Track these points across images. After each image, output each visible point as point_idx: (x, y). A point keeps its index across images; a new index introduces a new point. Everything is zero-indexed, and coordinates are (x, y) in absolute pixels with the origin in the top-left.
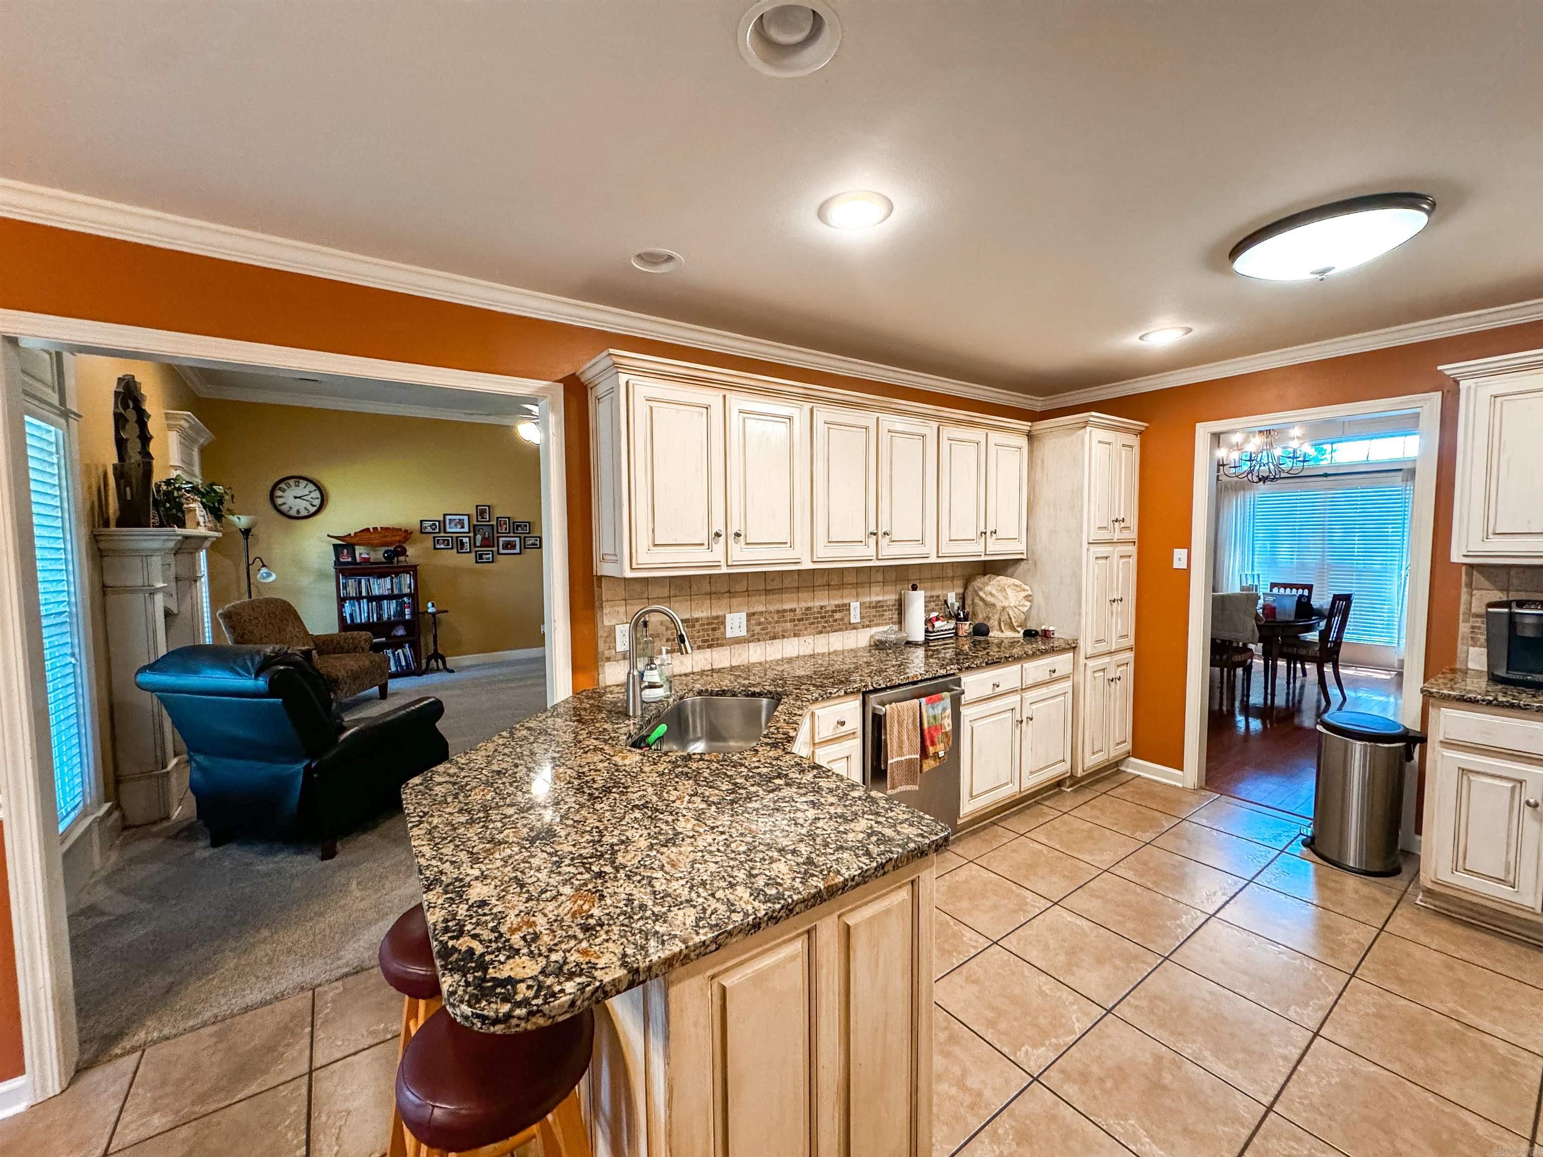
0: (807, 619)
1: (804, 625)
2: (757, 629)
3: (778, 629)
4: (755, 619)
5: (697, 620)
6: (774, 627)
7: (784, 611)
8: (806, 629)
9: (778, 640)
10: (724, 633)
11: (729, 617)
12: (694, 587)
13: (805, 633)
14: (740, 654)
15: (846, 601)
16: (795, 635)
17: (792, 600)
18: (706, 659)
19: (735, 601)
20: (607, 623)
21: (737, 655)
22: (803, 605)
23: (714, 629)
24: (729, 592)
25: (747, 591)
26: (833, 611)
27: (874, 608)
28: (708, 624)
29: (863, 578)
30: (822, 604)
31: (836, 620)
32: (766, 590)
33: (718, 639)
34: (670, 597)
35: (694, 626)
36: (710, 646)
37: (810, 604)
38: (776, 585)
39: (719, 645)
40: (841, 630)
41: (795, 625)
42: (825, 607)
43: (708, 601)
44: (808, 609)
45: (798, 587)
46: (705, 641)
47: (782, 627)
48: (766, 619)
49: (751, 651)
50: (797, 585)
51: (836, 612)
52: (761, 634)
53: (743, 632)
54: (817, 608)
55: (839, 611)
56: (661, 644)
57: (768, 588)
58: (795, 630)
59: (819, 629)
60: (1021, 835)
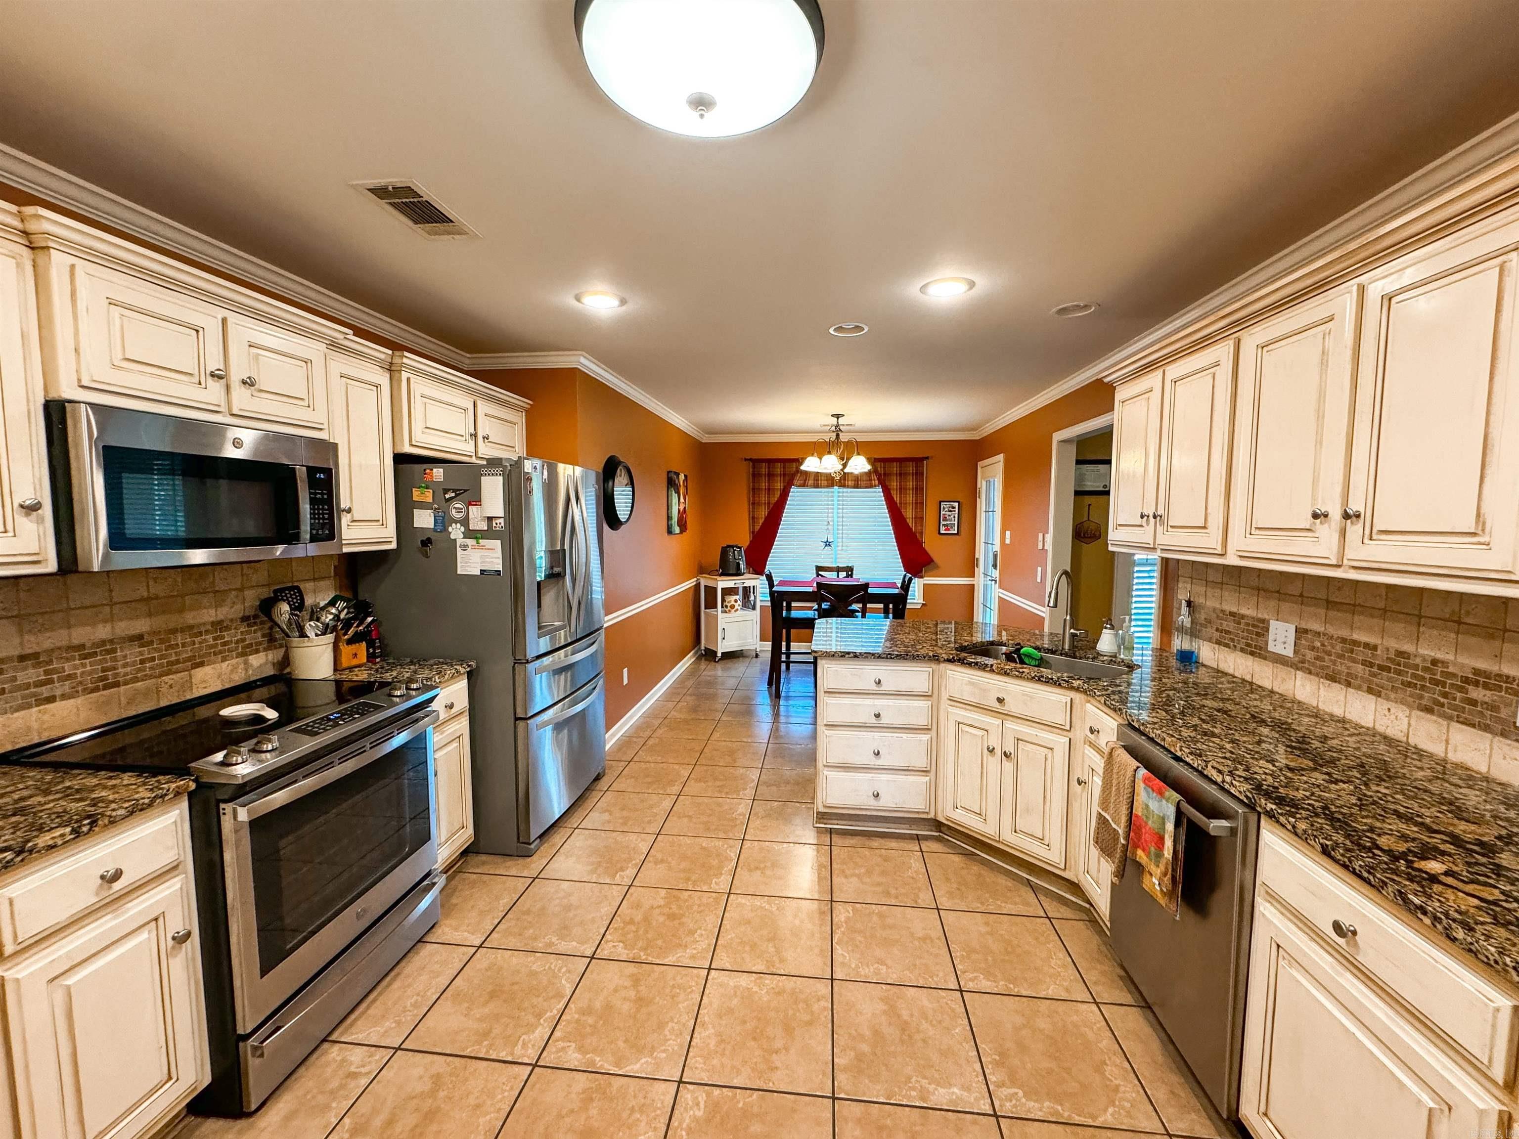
0: (1399, 673)
1: (1389, 679)
2: (1310, 655)
3: (1342, 667)
4: (1306, 639)
5: (1243, 617)
6: (1334, 664)
7: (1355, 643)
8: (1394, 689)
9: (1337, 685)
10: (1267, 643)
11: (1273, 624)
13: (1393, 696)
14: (1284, 680)
15: (1507, 670)
16: (1370, 691)
17: (1370, 630)
18: (1247, 667)
19: (1285, 606)
20: (1179, 596)
21: (1279, 679)
22: (1394, 644)
23: (1258, 634)
24: (1278, 592)
25: (1301, 595)
26: (1466, 680)
28: (1253, 626)
30: (1439, 655)
31: (1473, 702)
32: (1328, 601)
33: (1261, 648)
34: (1224, 587)
35: (1239, 623)
36: (1252, 654)
37: (1408, 647)
39: (1260, 656)
40: (1486, 728)
41: (1375, 675)
42: (1445, 663)
43: (1255, 598)
44: (1400, 653)
45: (1385, 610)
46: (1248, 645)
47: (1348, 668)
48: (1323, 645)
49: (1298, 683)
50: (1382, 605)
51: (1476, 684)
52: (1313, 664)
53: (1288, 651)
54: (1424, 660)
55: (1486, 686)
56: (1211, 631)
57: (1331, 599)
58: (1370, 682)
59: (1424, 702)
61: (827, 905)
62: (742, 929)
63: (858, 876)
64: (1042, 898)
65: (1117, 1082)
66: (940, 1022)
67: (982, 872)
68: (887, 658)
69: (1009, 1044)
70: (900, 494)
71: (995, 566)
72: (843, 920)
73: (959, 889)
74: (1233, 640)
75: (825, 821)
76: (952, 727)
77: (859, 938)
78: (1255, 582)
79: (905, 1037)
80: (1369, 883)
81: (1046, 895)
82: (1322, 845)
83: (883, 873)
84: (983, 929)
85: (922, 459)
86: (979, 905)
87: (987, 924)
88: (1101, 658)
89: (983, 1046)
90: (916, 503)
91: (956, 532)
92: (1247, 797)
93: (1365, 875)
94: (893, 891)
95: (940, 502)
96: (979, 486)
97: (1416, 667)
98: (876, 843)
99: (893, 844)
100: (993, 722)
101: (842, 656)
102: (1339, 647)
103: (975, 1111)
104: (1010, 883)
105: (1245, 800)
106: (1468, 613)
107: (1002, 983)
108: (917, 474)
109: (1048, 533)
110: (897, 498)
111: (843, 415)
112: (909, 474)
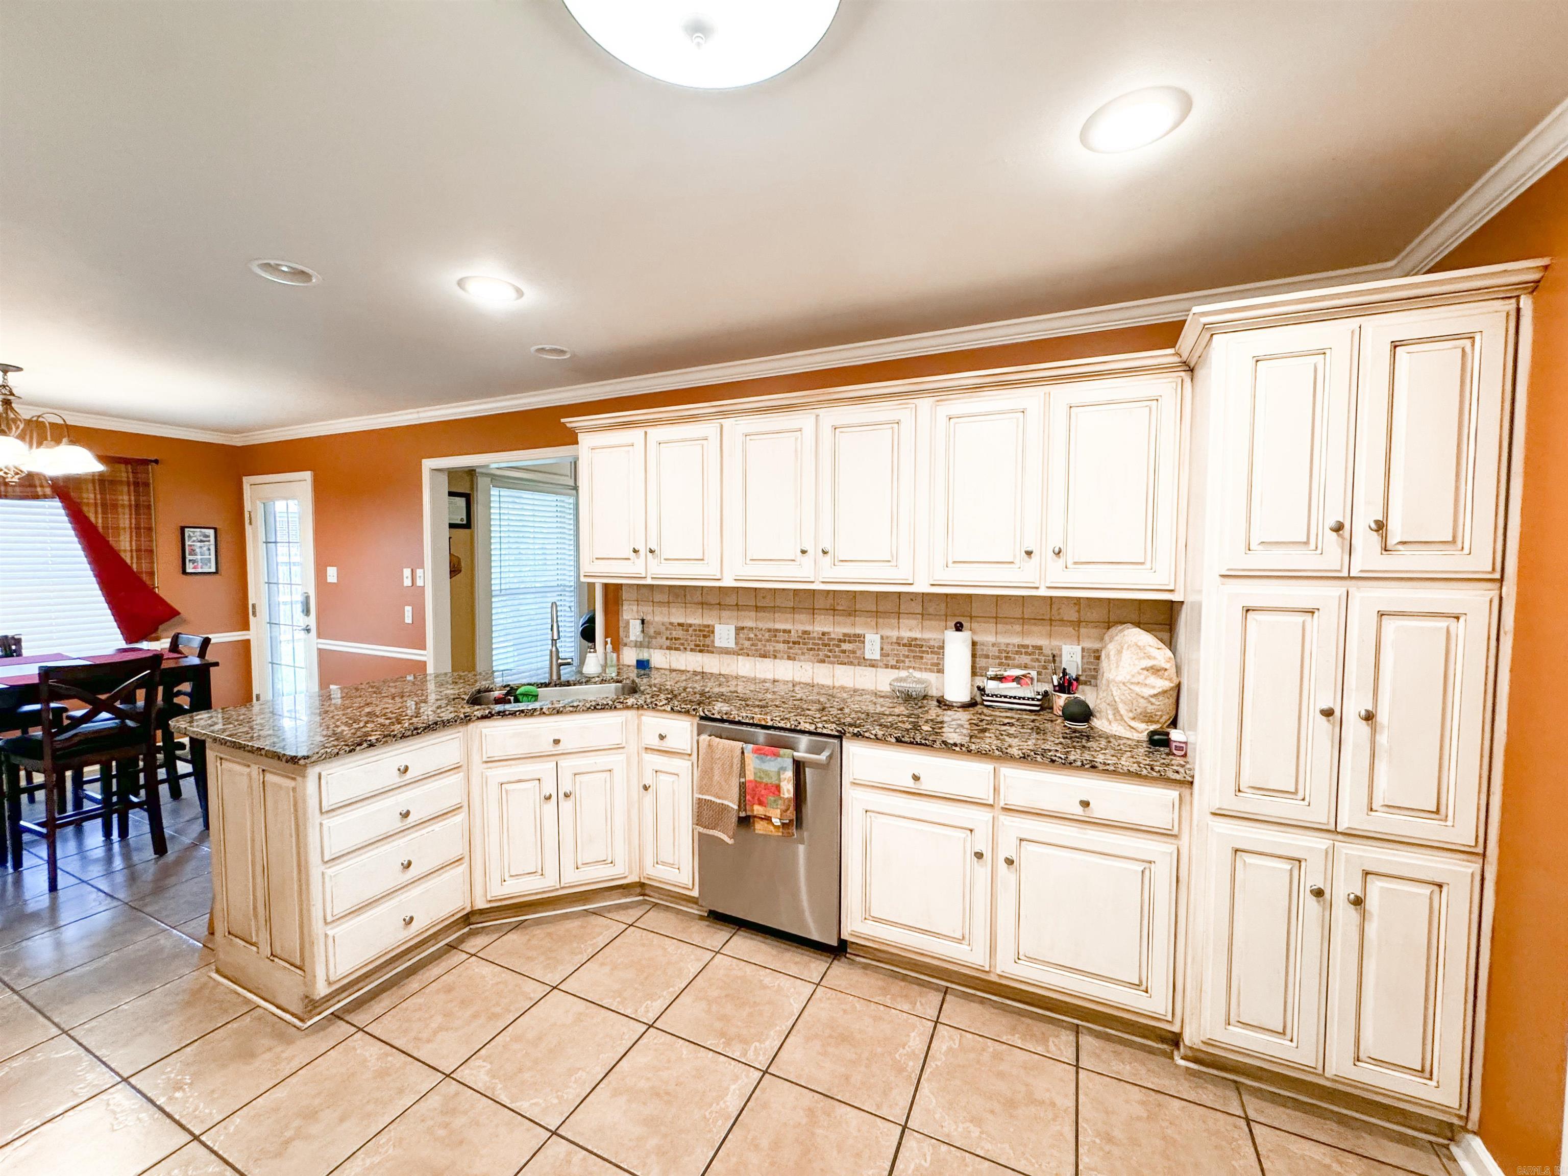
0: (805, 644)
1: (800, 649)
2: (747, 644)
3: (770, 648)
4: (744, 634)
5: (690, 625)
6: (765, 646)
7: (777, 630)
8: (803, 654)
9: (768, 659)
10: (713, 642)
11: (717, 627)
12: (688, 597)
13: (802, 658)
14: (728, 665)
15: (858, 631)
16: (789, 658)
17: (786, 621)
18: (697, 662)
19: (725, 614)
20: (625, 617)
21: (725, 665)
22: (802, 628)
23: (705, 636)
24: (719, 604)
25: (737, 605)
26: (840, 641)
27: (904, 645)
28: (700, 631)
29: (885, 606)
30: (826, 630)
31: (844, 652)
32: (756, 607)
33: (708, 646)
34: (668, 602)
35: (688, 631)
36: (701, 651)
37: (808, 628)
38: (768, 602)
39: (708, 652)
40: (851, 663)
41: (790, 648)
42: (828, 633)
43: (701, 610)
44: (805, 632)
45: (793, 608)
46: (697, 646)
47: (774, 647)
48: (756, 635)
49: (740, 663)
50: (791, 604)
51: (845, 641)
52: (750, 649)
53: (731, 644)
54: (818, 634)
55: (850, 642)
56: (662, 641)
57: (758, 605)
58: (789, 653)
59: (820, 657)
60: (936, 1022)
61: (449, 1084)
63: (441, 1029)
64: (610, 915)
65: (776, 984)
66: (669, 1061)
67: (548, 931)
68: (413, 735)
69: (718, 1025)
70: (104, 512)
71: (307, 612)
72: (487, 1078)
73: (549, 959)
74: (683, 644)
75: (319, 1010)
76: (493, 792)
77: (527, 1076)
78: (698, 597)
79: (666, 1098)
80: (926, 745)
81: (609, 912)
82: (896, 738)
83: (465, 1003)
84: (607, 969)
85: (146, 462)
86: (580, 956)
87: (602, 964)
88: (593, 680)
89: (709, 1042)
90: (138, 528)
91: (213, 570)
92: (838, 731)
93: (923, 742)
94: (498, 1010)
95: (182, 529)
96: (248, 506)
97: (814, 638)
98: (414, 984)
99: (435, 970)
100: (545, 768)
101: (350, 751)
102: (767, 635)
103: (755, 1083)
104: (577, 923)
105: (837, 734)
106: (838, 604)
107: (665, 993)
108: (136, 484)
109: (423, 567)
110: (95, 517)
111: (19, 369)
112: (121, 482)
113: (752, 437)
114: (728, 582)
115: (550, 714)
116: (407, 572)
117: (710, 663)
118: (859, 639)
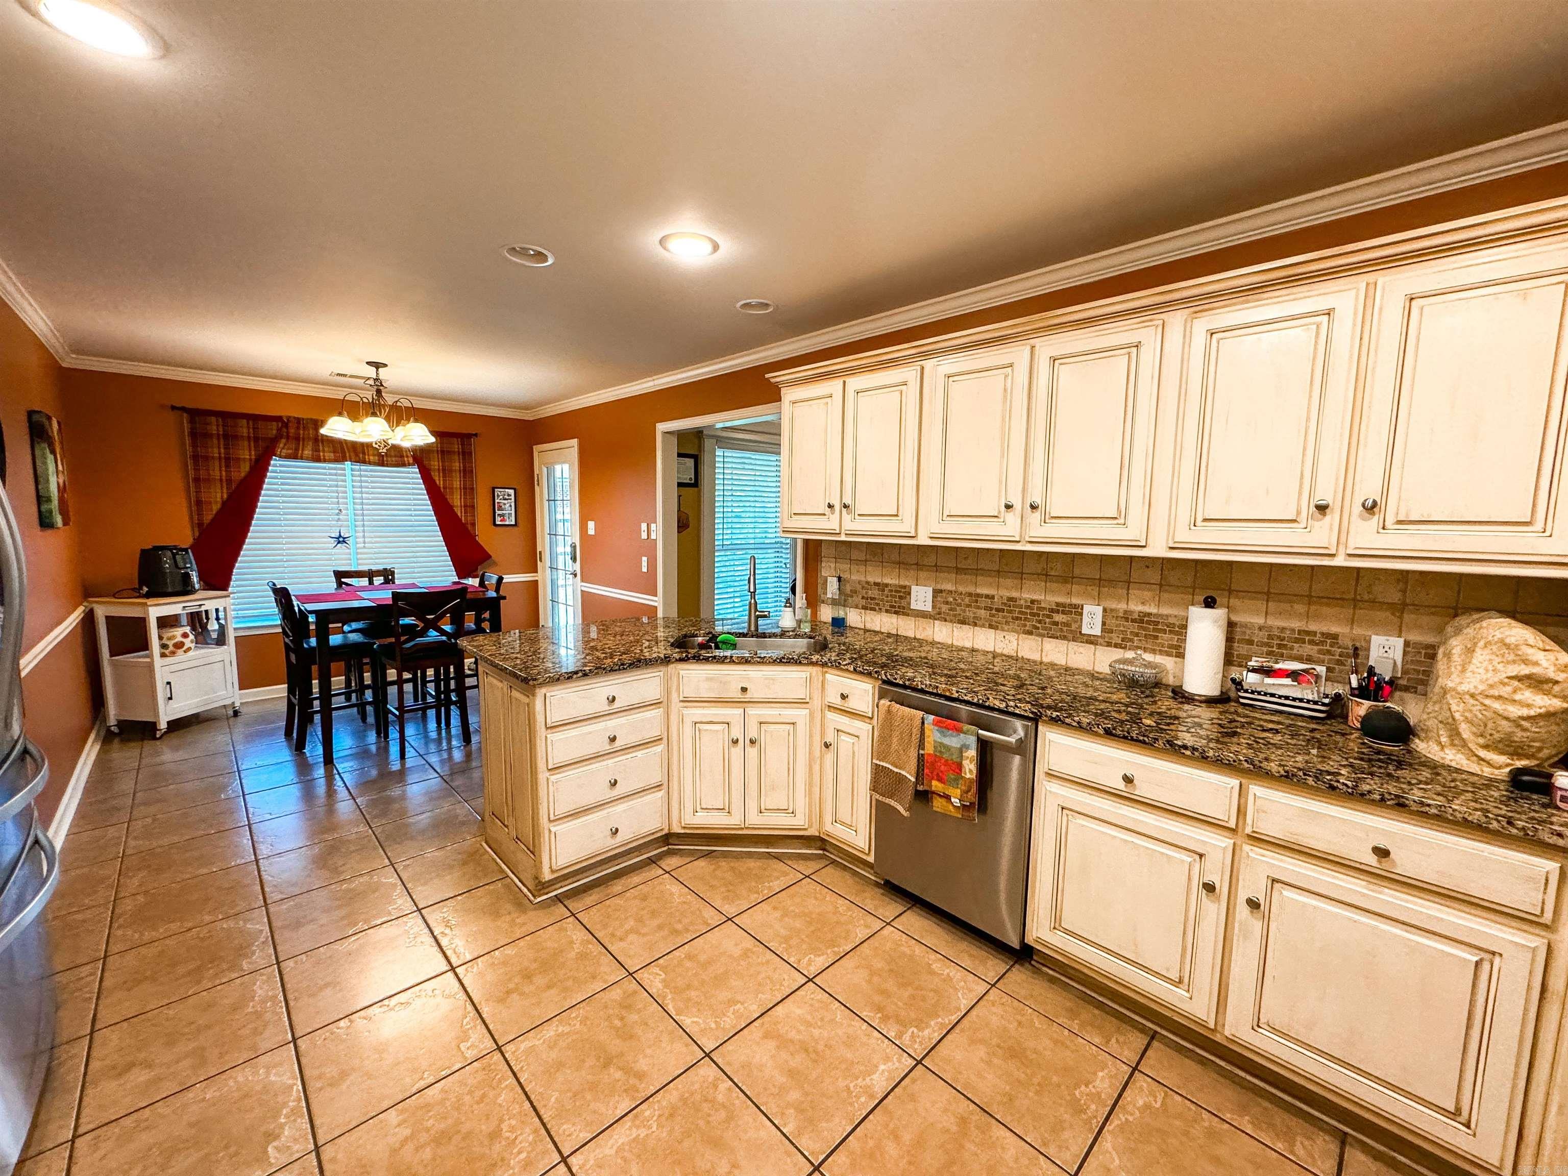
0: (1010, 612)
1: (1004, 617)
2: (945, 608)
3: (969, 614)
4: (942, 597)
5: (887, 585)
6: (964, 611)
7: (978, 595)
8: (1007, 623)
9: (967, 626)
10: (909, 604)
11: (914, 589)
12: (885, 555)
13: (1006, 628)
14: (924, 629)
15: (1075, 601)
16: (991, 627)
17: (989, 585)
18: (892, 624)
19: (923, 574)
20: (823, 574)
21: (921, 629)
22: (1006, 594)
23: (901, 597)
24: (917, 564)
25: (936, 566)
26: (1052, 611)
27: (1133, 621)
28: (896, 591)
29: (1111, 572)
30: (1035, 597)
31: (1056, 624)
32: (957, 568)
33: (904, 608)
34: (866, 561)
35: (883, 590)
36: (896, 613)
37: (1015, 594)
38: (970, 563)
39: (904, 614)
40: (1065, 638)
41: (993, 616)
42: (1039, 602)
43: (898, 570)
44: (1011, 599)
45: (999, 571)
46: (892, 606)
47: (974, 613)
48: (955, 599)
49: (936, 629)
50: (996, 568)
51: (1058, 612)
52: (948, 614)
53: (928, 607)
54: (1026, 601)
55: (1063, 613)
56: (857, 599)
57: (959, 566)
58: (991, 621)
59: (1027, 628)
60: (1135, 1069)
61: (630, 982)
62: (560, 1077)
63: (632, 931)
64: (789, 863)
65: (945, 973)
66: (822, 1019)
67: (732, 864)
68: (619, 670)
69: (877, 998)
70: (444, 476)
71: (574, 559)
72: (660, 986)
73: (729, 891)
74: (878, 604)
75: (546, 891)
76: (688, 730)
77: (693, 994)
78: (895, 556)
79: (813, 1056)
80: (1144, 742)
81: (789, 859)
82: (1105, 729)
83: (654, 914)
84: (778, 914)
85: (469, 436)
86: (756, 895)
87: (775, 908)
88: (787, 634)
89: (865, 1013)
90: (465, 488)
91: (513, 523)
92: (1032, 713)
93: (1141, 738)
94: (679, 927)
95: (493, 489)
96: (536, 472)
97: (1021, 607)
98: (618, 886)
99: (636, 879)
100: (733, 714)
101: (568, 678)
102: (967, 600)
103: (907, 1071)
104: (759, 863)
105: (1031, 715)
106: (1052, 569)
107: (829, 951)
108: (464, 453)
109: (655, 522)
110: (439, 481)
111: (385, 365)
112: (454, 452)
113: (956, 378)
114: (923, 540)
115: (739, 663)
116: (644, 526)
117: (906, 627)
118: (1077, 610)
